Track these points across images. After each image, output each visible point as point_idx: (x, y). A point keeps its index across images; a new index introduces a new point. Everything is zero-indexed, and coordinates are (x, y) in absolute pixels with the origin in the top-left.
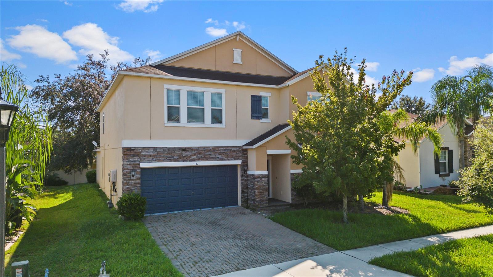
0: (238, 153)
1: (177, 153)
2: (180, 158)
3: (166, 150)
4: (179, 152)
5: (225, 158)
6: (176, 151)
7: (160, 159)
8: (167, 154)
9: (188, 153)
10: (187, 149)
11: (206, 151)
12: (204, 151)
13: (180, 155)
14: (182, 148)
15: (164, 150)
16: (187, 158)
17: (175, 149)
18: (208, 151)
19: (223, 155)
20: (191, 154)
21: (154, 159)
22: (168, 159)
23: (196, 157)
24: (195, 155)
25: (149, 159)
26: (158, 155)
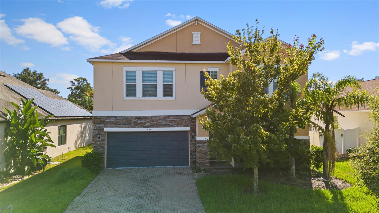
0: (187, 121)
1: (134, 120)
2: (136, 125)
3: (125, 118)
4: (135, 120)
5: (175, 125)
6: (133, 119)
7: (120, 125)
8: (125, 122)
9: (143, 121)
10: (142, 118)
11: (158, 119)
12: (156, 119)
13: (136, 122)
14: (138, 117)
15: (123, 118)
16: (142, 125)
17: (132, 118)
18: (159, 120)
19: (173, 123)
20: (145, 122)
21: (115, 125)
22: (126, 125)
23: (149, 124)
24: (148, 122)
25: (111, 125)
26: (118, 122)
